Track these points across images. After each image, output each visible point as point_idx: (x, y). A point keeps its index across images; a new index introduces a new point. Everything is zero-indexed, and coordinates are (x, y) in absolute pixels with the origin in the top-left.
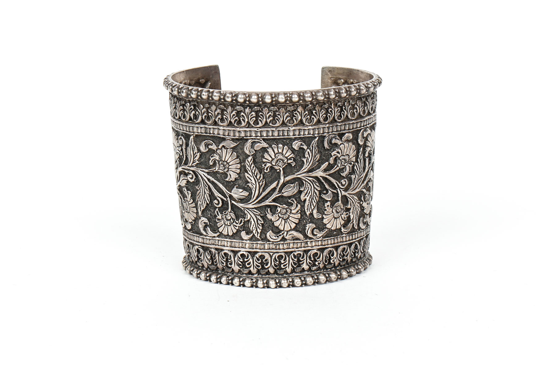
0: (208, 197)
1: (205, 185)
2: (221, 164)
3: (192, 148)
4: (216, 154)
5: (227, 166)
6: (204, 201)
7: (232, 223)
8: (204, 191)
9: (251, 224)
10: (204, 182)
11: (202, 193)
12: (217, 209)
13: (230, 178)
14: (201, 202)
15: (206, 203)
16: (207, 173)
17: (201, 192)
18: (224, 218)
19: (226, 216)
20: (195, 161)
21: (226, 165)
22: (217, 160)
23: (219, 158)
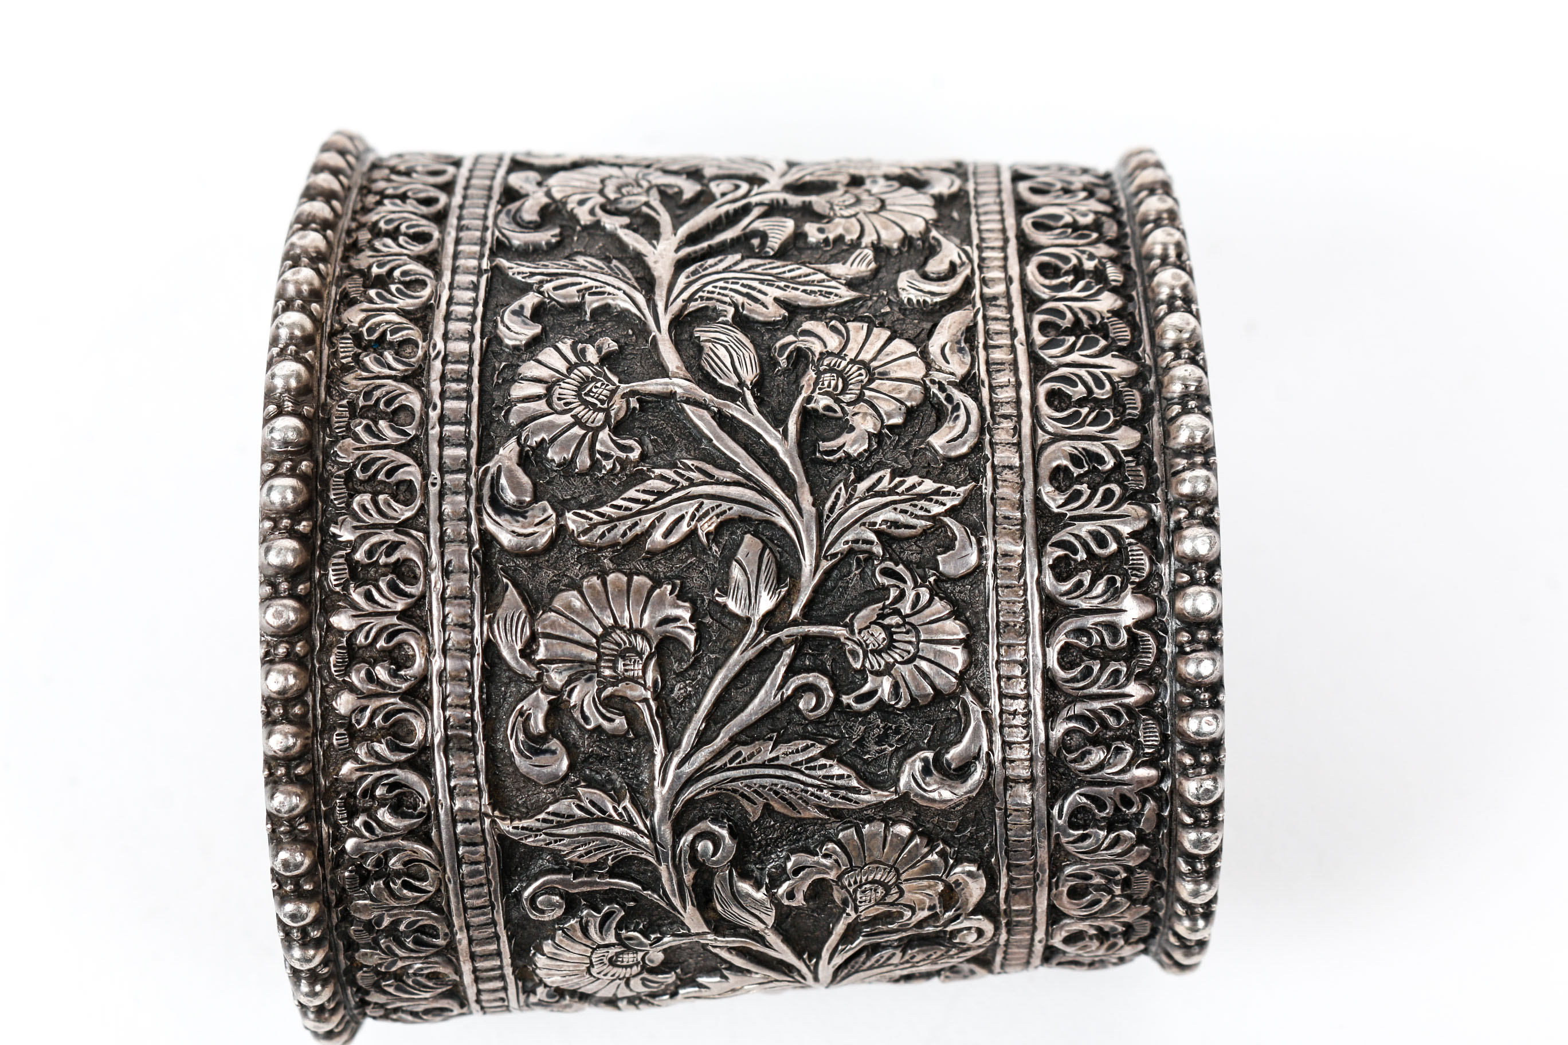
0: (792, 747)
1: (731, 761)
2: (614, 668)
3: (560, 825)
4: (570, 695)
5: (618, 636)
6: (814, 768)
7: (903, 617)
8: (763, 765)
9: (895, 524)
10: (718, 764)
11: (776, 781)
12: (845, 699)
13: (679, 624)
14: (821, 789)
15: (822, 761)
16: (671, 747)
17: (767, 781)
18: (883, 663)
19: (873, 652)
20: (620, 815)
21: (618, 645)
22: (599, 692)
23: (589, 680)
